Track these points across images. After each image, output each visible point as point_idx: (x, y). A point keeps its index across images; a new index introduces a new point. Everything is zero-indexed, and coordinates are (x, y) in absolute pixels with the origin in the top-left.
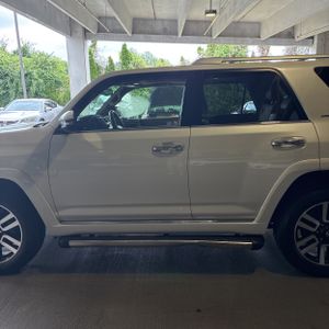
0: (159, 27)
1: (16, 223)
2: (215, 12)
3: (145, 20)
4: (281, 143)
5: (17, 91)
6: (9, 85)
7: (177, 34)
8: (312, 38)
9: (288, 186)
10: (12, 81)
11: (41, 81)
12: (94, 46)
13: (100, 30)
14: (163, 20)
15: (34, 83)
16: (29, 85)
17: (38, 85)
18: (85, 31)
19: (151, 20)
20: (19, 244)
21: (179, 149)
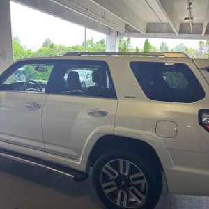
12: (128, 40)
19: (159, 24)
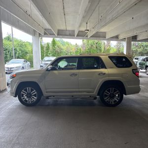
0: (68, 33)
1: (36, 93)
2: (88, 30)
3: (62, 30)
4: (100, 74)
5: (10, 56)
6: (7, 53)
7: (74, 36)
8: (125, 38)
9: (100, 85)
10: (9, 52)
11: (20, 52)
13: (45, 34)
14: (69, 31)
15: (18, 52)
16: (15, 53)
17: (19, 54)
18: (40, 34)
20: (36, 98)
21: (76, 75)
